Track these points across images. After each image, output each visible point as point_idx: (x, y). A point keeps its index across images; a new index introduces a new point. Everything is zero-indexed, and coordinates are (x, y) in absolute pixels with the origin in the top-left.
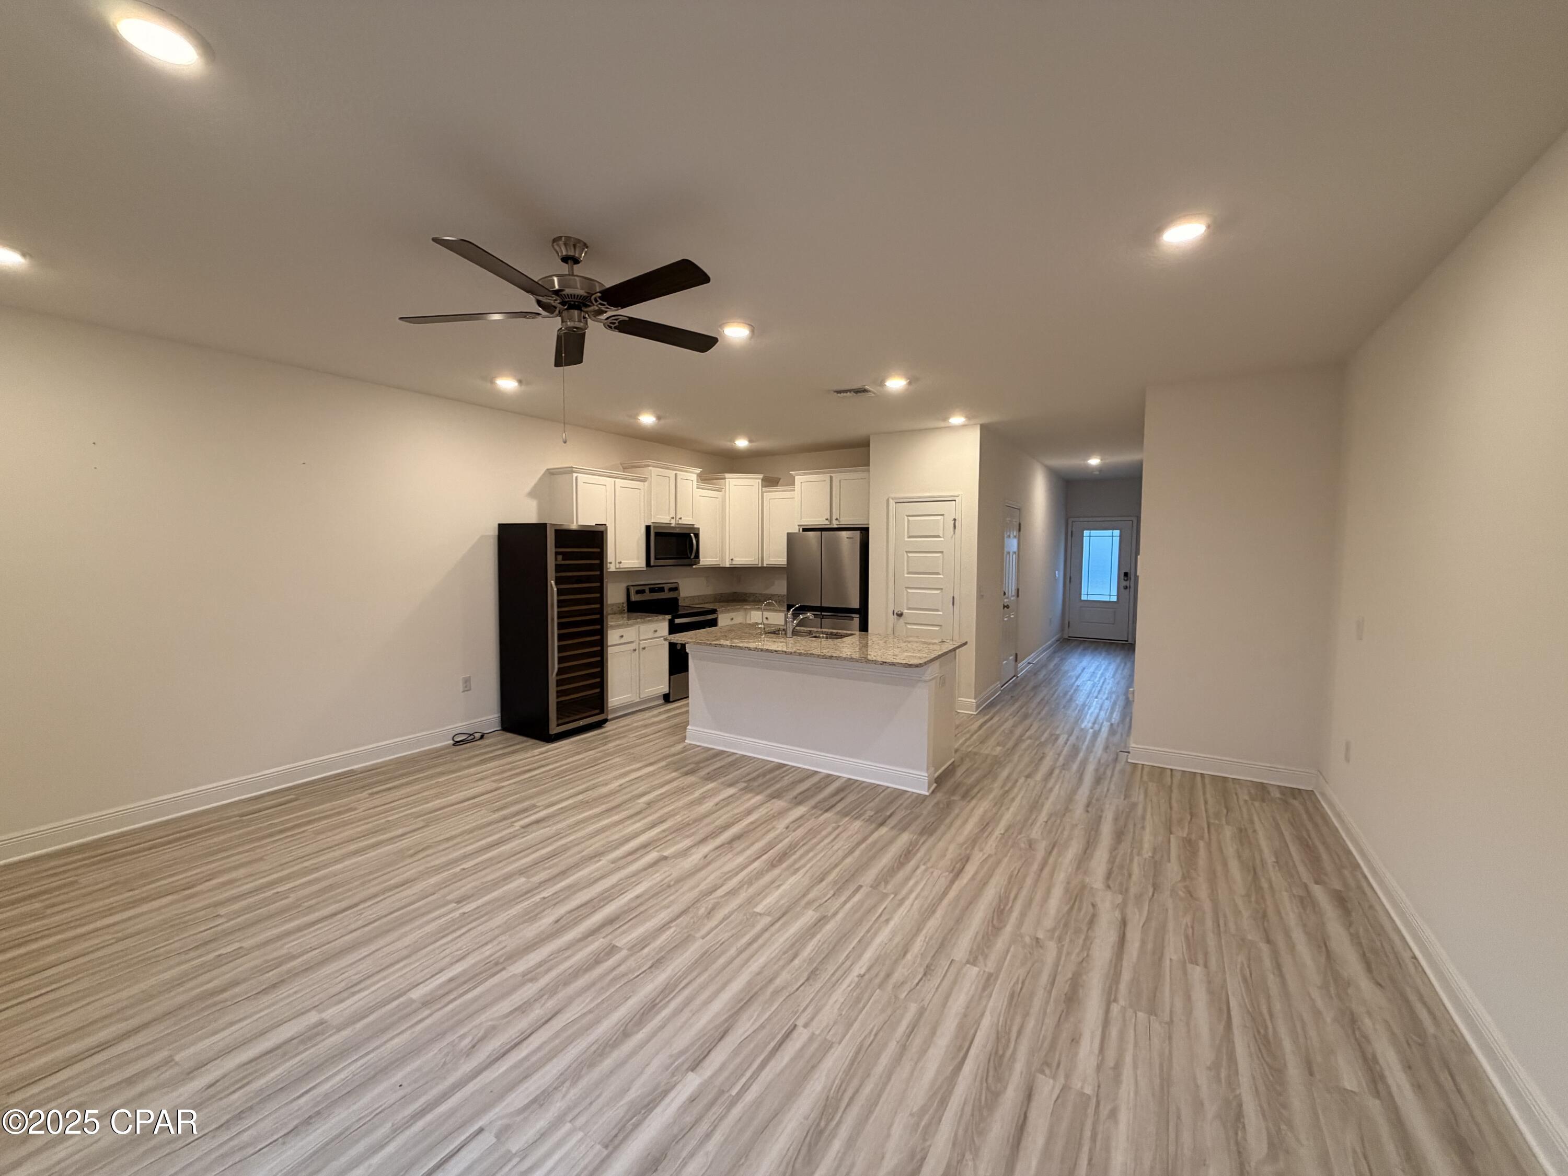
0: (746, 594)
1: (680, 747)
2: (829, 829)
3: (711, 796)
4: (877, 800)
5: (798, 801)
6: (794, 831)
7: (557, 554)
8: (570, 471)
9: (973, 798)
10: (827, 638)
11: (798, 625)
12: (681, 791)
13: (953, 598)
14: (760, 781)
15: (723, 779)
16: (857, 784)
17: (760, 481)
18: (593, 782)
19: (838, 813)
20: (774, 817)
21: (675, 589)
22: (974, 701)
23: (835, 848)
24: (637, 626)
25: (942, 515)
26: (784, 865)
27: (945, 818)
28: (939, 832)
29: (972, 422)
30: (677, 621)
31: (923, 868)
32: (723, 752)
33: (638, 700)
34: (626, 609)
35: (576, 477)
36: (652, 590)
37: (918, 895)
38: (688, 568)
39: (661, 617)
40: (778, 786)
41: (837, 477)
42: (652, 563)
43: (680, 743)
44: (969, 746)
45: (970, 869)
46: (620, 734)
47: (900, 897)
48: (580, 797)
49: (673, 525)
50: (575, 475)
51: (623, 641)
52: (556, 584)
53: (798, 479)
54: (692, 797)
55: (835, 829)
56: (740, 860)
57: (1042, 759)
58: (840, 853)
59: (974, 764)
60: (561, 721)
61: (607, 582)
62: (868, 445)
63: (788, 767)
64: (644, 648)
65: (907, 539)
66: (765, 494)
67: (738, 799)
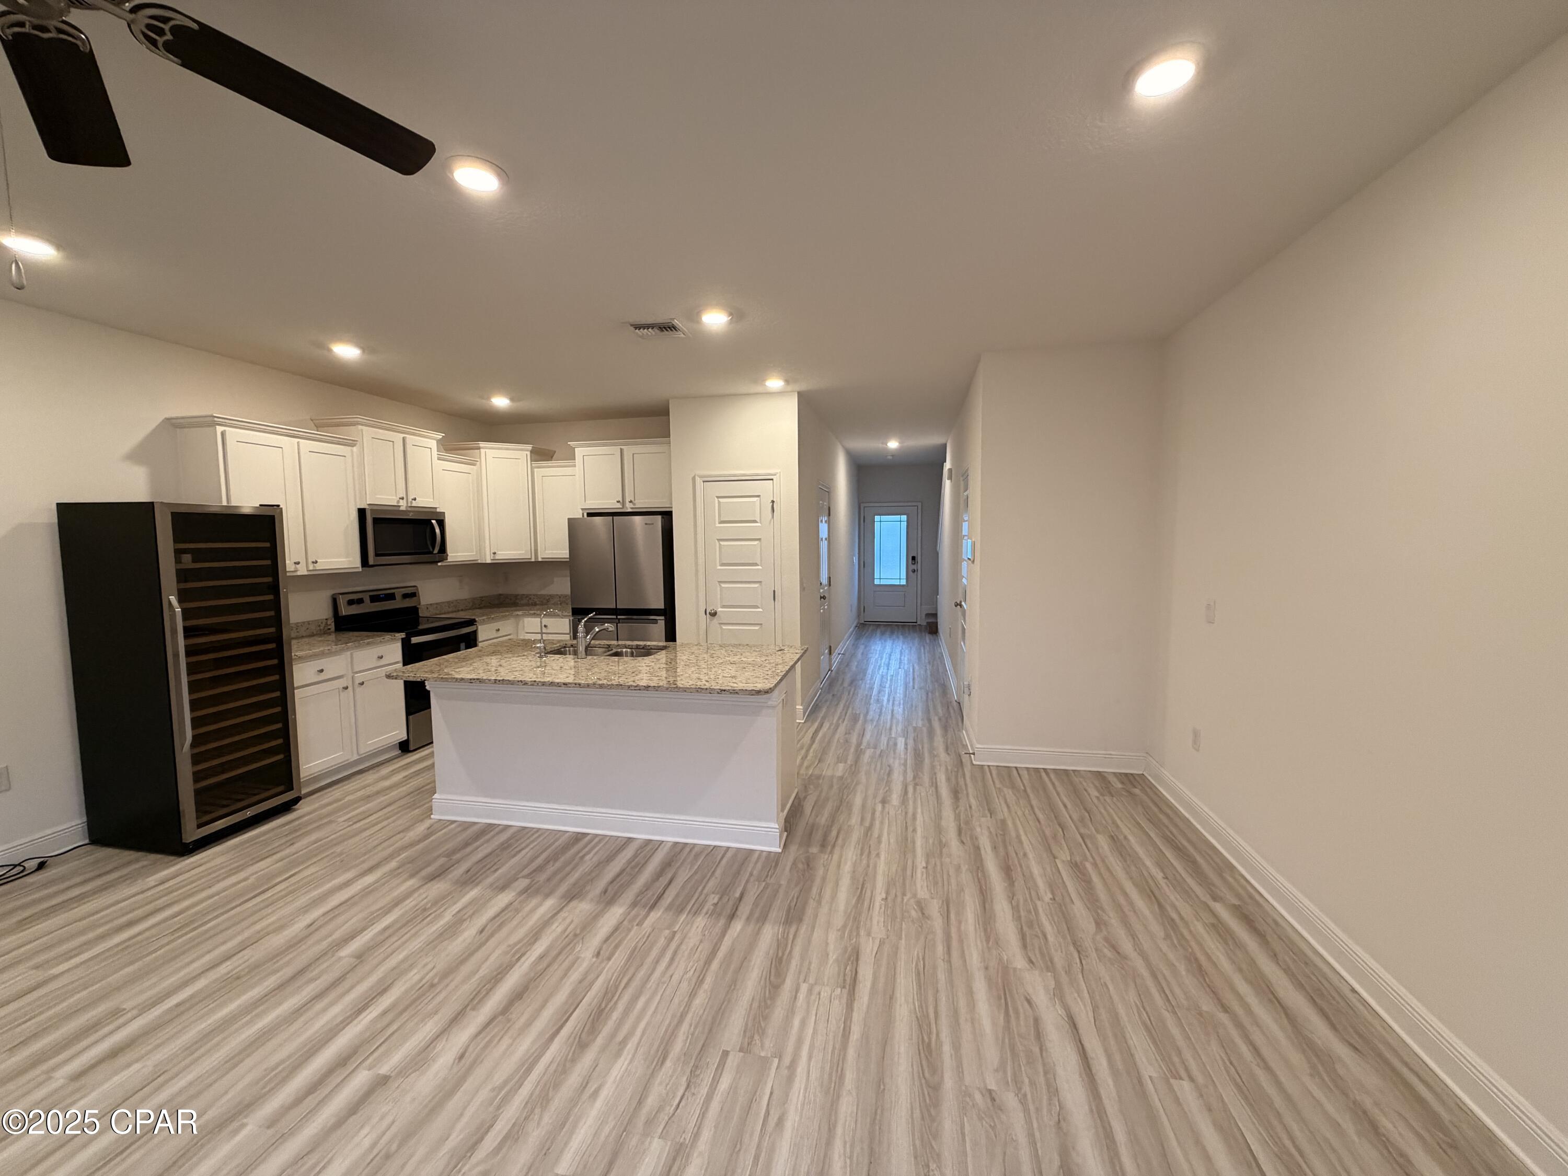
0: (516, 596)
1: (421, 828)
2: (662, 941)
3: (471, 917)
4: (718, 872)
5: (609, 898)
6: (609, 959)
7: (178, 553)
8: (210, 422)
9: (834, 846)
10: (632, 655)
11: (593, 639)
12: (422, 914)
13: (774, 591)
14: (551, 869)
15: (490, 880)
16: (687, 850)
17: (529, 453)
18: (258, 927)
19: (669, 908)
20: (576, 935)
21: (413, 595)
22: (801, 707)
23: (676, 978)
24: (349, 653)
25: (758, 496)
26: (600, 1041)
27: (810, 888)
28: (809, 911)
29: (789, 388)
30: (415, 640)
31: (804, 987)
32: (491, 826)
33: (356, 757)
34: (333, 627)
35: (223, 434)
36: (374, 599)
37: (812, 1047)
38: (433, 566)
39: (388, 636)
40: (576, 875)
41: (629, 450)
42: (371, 562)
43: (422, 820)
44: (808, 768)
45: (866, 972)
46: (321, 819)
47: (787, 1060)
48: (223, 969)
49: (403, 508)
50: (219, 429)
51: (323, 677)
52: (180, 601)
53: (579, 452)
54: (442, 923)
55: (670, 939)
56: (525, 1045)
57: (890, 773)
58: (685, 987)
59: (821, 792)
60: (201, 821)
61: (287, 593)
62: (667, 413)
63: (588, 838)
64: (362, 684)
65: (718, 525)
66: (536, 470)
67: (517, 911)
